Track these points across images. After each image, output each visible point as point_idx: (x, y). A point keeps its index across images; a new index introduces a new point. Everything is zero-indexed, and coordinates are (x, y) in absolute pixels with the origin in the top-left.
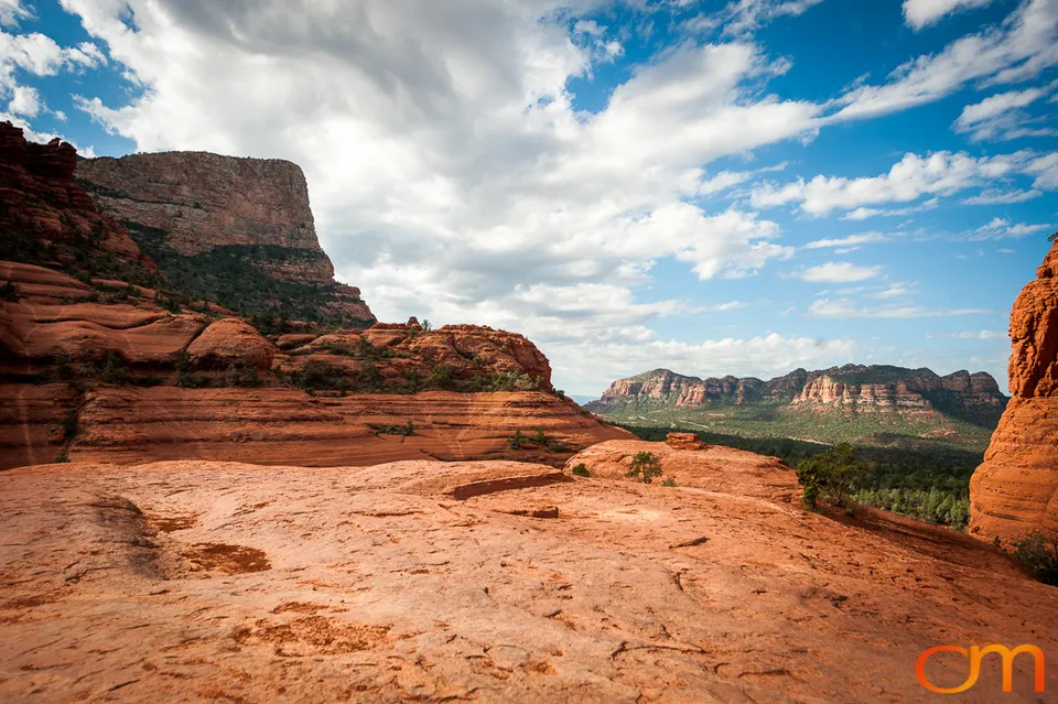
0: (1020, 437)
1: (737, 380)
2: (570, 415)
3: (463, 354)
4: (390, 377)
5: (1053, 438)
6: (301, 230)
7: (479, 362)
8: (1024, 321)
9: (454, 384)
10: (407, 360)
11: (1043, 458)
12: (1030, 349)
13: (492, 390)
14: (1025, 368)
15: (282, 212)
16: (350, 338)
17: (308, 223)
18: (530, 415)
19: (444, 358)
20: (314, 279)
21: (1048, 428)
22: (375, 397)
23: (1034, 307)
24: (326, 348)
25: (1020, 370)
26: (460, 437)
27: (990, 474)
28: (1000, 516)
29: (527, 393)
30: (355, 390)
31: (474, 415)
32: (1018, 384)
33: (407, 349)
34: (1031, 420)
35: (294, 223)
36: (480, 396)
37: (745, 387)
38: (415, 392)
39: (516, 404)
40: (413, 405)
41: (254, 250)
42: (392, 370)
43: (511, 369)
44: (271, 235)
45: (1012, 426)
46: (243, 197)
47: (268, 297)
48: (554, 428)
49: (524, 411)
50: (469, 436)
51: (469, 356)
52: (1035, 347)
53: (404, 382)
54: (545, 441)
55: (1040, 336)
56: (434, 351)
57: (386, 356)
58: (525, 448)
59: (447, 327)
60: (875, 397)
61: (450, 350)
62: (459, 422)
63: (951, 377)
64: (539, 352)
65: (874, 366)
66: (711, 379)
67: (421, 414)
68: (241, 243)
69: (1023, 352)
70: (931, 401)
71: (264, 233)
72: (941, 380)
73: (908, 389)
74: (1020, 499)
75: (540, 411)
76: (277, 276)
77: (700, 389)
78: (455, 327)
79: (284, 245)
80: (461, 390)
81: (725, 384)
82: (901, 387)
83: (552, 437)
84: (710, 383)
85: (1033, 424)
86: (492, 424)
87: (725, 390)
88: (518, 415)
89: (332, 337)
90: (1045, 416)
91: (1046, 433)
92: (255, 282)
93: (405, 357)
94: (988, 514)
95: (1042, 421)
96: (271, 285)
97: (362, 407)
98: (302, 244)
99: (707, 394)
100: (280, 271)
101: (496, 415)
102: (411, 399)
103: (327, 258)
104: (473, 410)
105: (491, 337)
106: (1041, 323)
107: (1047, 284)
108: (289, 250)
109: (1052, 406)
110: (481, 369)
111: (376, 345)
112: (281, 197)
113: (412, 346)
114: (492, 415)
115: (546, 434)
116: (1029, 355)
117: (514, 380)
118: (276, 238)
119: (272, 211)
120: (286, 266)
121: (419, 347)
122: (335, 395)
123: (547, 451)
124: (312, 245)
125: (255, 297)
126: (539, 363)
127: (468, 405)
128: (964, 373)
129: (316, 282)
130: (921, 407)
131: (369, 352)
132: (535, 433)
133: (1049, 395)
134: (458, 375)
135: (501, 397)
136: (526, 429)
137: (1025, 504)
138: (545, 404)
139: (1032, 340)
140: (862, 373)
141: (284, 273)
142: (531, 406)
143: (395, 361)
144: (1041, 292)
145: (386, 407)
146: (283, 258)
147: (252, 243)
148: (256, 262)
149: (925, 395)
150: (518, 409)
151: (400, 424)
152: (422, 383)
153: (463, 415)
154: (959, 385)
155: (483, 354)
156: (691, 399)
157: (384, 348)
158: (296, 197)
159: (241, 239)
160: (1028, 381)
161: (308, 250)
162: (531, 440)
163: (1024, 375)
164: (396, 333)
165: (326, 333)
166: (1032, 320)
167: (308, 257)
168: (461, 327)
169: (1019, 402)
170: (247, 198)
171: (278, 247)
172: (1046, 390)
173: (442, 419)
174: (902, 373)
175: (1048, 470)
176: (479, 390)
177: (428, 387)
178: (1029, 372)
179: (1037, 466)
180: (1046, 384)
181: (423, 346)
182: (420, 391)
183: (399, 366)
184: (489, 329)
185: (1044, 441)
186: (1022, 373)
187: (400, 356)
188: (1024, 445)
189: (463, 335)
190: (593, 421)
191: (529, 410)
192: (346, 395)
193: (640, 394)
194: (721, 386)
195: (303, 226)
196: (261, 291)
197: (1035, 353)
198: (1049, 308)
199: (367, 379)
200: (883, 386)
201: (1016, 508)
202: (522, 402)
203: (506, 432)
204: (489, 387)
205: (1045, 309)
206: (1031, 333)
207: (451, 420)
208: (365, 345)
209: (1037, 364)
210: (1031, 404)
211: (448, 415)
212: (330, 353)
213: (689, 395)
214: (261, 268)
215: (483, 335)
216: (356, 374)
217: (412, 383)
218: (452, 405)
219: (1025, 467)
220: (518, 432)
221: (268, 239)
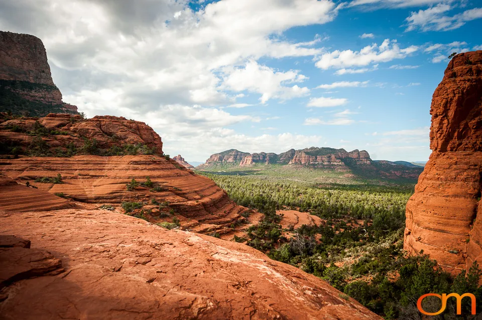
0: (442, 177)
1: (266, 154)
2: (171, 169)
3: (106, 133)
4: (55, 146)
5: (462, 177)
6: (42, 74)
7: (117, 138)
8: (442, 104)
9: (98, 151)
10: (68, 137)
11: (459, 191)
12: (446, 121)
13: (123, 155)
14: (441, 134)
15: (30, 63)
16: (29, 122)
17: (46, 71)
18: (144, 169)
19: (93, 136)
20: (50, 100)
21: (458, 171)
22: (39, 159)
23: (448, 95)
24: (9, 128)
25: (439, 135)
26: (95, 183)
27: (424, 201)
28: (435, 230)
29: (144, 156)
30: (27, 154)
31: (108, 170)
32: (438, 144)
33: (69, 129)
34: (448, 166)
35: (38, 70)
36: (114, 158)
37: (269, 157)
38: (70, 156)
39: (136, 163)
40: (67, 164)
41: (13, 83)
42: (57, 142)
43: (136, 143)
44: (23, 75)
45: (435, 170)
46: (5, 54)
47: (22, 109)
48: (159, 177)
49: (140, 167)
50: (102, 183)
51: (110, 134)
52: (448, 120)
53: (63, 149)
54: (151, 185)
55: (451, 113)
56: (87, 131)
57: (54, 134)
58: (138, 190)
59: (96, 117)
60: (323, 161)
61: (98, 131)
62: (97, 175)
63: (352, 153)
64: (155, 133)
65: (322, 148)
66: (254, 154)
67: (71, 170)
68: (5, 79)
69: (441, 123)
70: (344, 163)
71: (20, 74)
72: (348, 153)
73: (336, 157)
74: (448, 219)
75: (151, 166)
76: (28, 98)
77: (250, 158)
78: (101, 117)
79: (32, 81)
80: (102, 155)
81: (261, 156)
82: (333, 156)
83: (156, 182)
84: (255, 155)
85: (449, 168)
86: (118, 175)
87: (261, 158)
88: (136, 169)
89: (16, 121)
90: (456, 163)
91: (458, 174)
92: (13, 100)
93: (67, 135)
94: (426, 228)
95: (454, 166)
96: (24, 103)
97: (27, 165)
98: (42, 81)
99: (253, 161)
100: (30, 95)
101: (122, 169)
102: (66, 160)
103: (58, 89)
104: (109, 166)
105: (125, 124)
106: (452, 105)
107: (454, 81)
108: (35, 84)
109: (459, 157)
110: (117, 142)
111: (47, 127)
112: (29, 55)
113: (72, 128)
114: (120, 170)
115: (152, 180)
116: (445, 126)
117: (137, 149)
118: (27, 78)
119: (25, 63)
120: (33, 93)
121: (77, 129)
122: (9, 158)
123: (151, 191)
124: (49, 82)
125: (13, 109)
126: (155, 139)
127: (105, 164)
128: (357, 150)
129: (52, 102)
130: (341, 165)
131: (41, 131)
132: (145, 180)
133: (456, 150)
134: (102, 145)
135: (128, 158)
136: (140, 177)
137: (451, 221)
138: (154, 162)
139: (446, 116)
140: (317, 151)
141: (32, 96)
142: (146, 164)
143: (59, 137)
144: (450, 86)
145: (46, 165)
146: (31, 89)
147: (12, 79)
148: (14, 90)
149: (342, 160)
150: (137, 166)
151: (53, 176)
152: (76, 150)
153: (102, 170)
154: (355, 156)
155: (119, 133)
156: (246, 163)
157: (53, 129)
158: (38, 55)
159: (5, 77)
160: (443, 142)
161: (46, 85)
162: (142, 184)
163: (441, 138)
164: (62, 120)
165: (12, 119)
166: (447, 103)
167: (46, 88)
168: (106, 117)
169: (438, 155)
170: (7, 54)
171: (28, 82)
172: (454, 147)
173: (86, 172)
174: (333, 151)
175: (463, 199)
176: (115, 154)
177: (80, 153)
178: (444, 136)
179: (456, 196)
180: (454, 143)
181: (79, 128)
182: (75, 155)
183: (63, 140)
184: (124, 119)
185: (457, 179)
186: (440, 137)
187: (64, 134)
188: (445, 182)
189: (107, 121)
190: (186, 172)
191: (144, 166)
192: (18, 158)
193: (223, 161)
194: (259, 157)
195: (43, 72)
196: (17, 105)
197: (449, 124)
198: (457, 96)
199: (36, 148)
200: (326, 156)
201: (446, 224)
202: (140, 161)
203: (126, 180)
204: (122, 153)
205: (455, 96)
206: (446, 110)
207: (92, 173)
208: (38, 127)
209: (449, 131)
210: (446, 156)
211: (91, 170)
212: (12, 131)
213: (245, 161)
214: (18, 94)
215: (120, 122)
216: (29, 144)
217: (70, 150)
218: (94, 164)
219: (448, 196)
220: (133, 180)
221: (22, 78)
